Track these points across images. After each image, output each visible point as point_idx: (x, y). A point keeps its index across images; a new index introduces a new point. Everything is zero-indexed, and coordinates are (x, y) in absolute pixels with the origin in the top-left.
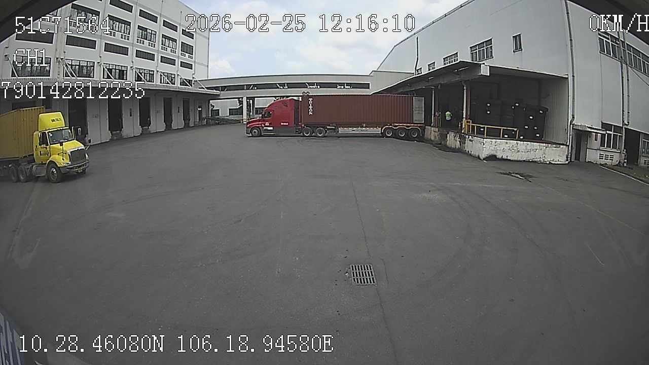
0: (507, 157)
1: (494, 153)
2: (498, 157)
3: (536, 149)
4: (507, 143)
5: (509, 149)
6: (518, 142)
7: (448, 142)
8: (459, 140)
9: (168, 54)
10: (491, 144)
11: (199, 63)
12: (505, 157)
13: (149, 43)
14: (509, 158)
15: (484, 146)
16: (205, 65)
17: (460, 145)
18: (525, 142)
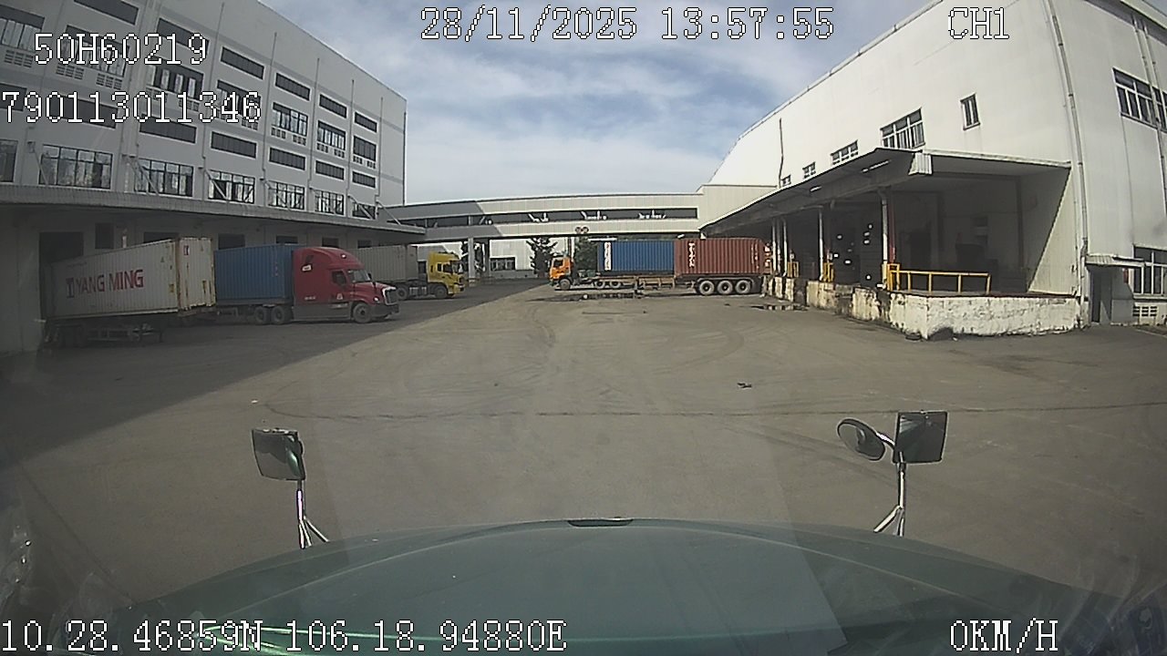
0: (972, 329)
1: (947, 324)
2: (955, 331)
3: (1024, 310)
4: (970, 302)
5: (976, 315)
6: (991, 299)
7: (854, 308)
8: (877, 303)
9: (330, 158)
10: (943, 306)
11: (386, 177)
12: (967, 331)
13: (295, 136)
14: (975, 331)
15: (929, 312)
16: (398, 181)
17: (880, 311)
18: (1003, 299)
